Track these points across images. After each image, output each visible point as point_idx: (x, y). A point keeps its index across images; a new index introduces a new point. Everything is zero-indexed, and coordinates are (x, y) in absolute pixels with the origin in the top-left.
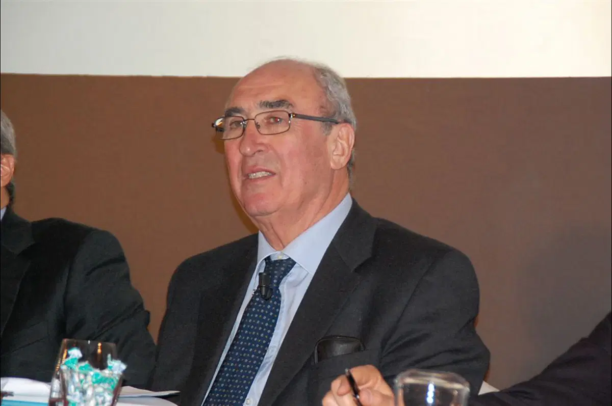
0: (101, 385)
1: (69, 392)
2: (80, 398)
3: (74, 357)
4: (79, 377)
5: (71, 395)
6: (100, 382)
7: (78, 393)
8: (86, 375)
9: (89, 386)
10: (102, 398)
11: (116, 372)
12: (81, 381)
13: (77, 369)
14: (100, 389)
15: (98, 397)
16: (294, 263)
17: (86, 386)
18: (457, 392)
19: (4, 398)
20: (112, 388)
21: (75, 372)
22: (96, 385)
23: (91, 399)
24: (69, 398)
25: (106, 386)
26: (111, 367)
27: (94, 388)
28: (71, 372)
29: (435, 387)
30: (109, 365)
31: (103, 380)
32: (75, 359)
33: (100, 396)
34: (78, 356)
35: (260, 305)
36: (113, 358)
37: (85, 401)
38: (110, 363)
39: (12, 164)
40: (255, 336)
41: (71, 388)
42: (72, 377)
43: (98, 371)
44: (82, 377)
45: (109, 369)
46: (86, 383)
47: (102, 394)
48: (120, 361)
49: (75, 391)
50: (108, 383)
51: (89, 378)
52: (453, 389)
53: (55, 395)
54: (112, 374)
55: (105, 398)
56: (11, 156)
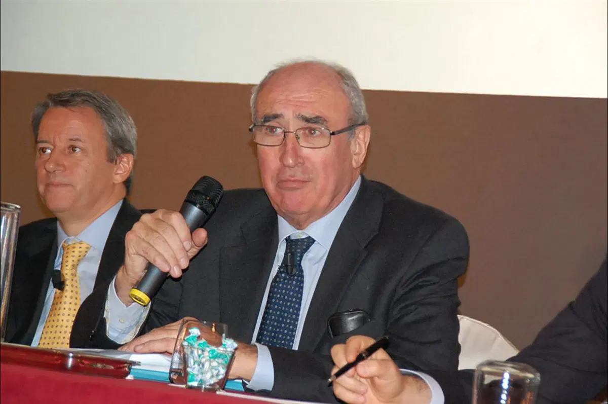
0: (216, 360)
1: (190, 365)
2: (199, 371)
3: (194, 335)
4: (198, 352)
5: (191, 368)
6: (215, 357)
7: (196, 365)
8: (203, 351)
9: (206, 361)
10: (217, 371)
11: (229, 349)
12: (199, 356)
13: (196, 345)
14: (215, 364)
15: (213, 370)
16: (314, 241)
17: (203, 360)
18: (529, 380)
19: (133, 367)
20: (226, 362)
21: (194, 348)
22: (212, 360)
23: (208, 371)
24: (189, 370)
25: (220, 361)
26: (225, 345)
27: (211, 362)
28: (191, 348)
29: (511, 375)
30: (224, 343)
31: (218, 356)
32: (195, 336)
33: (216, 370)
34: (197, 334)
35: (286, 281)
36: (227, 337)
37: (202, 373)
38: (224, 341)
39: (131, 162)
40: (285, 311)
41: (191, 362)
42: (192, 352)
43: (214, 348)
44: (200, 352)
45: (223, 346)
46: (203, 357)
47: (216, 368)
48: (233, 341)
49: (194, 364)
50: (222, 359)
51: (206, 354)
52: (526, 378)
53: (175, 366)
54: (226, 351)
55: (219, 371)
56: (131, 155)
